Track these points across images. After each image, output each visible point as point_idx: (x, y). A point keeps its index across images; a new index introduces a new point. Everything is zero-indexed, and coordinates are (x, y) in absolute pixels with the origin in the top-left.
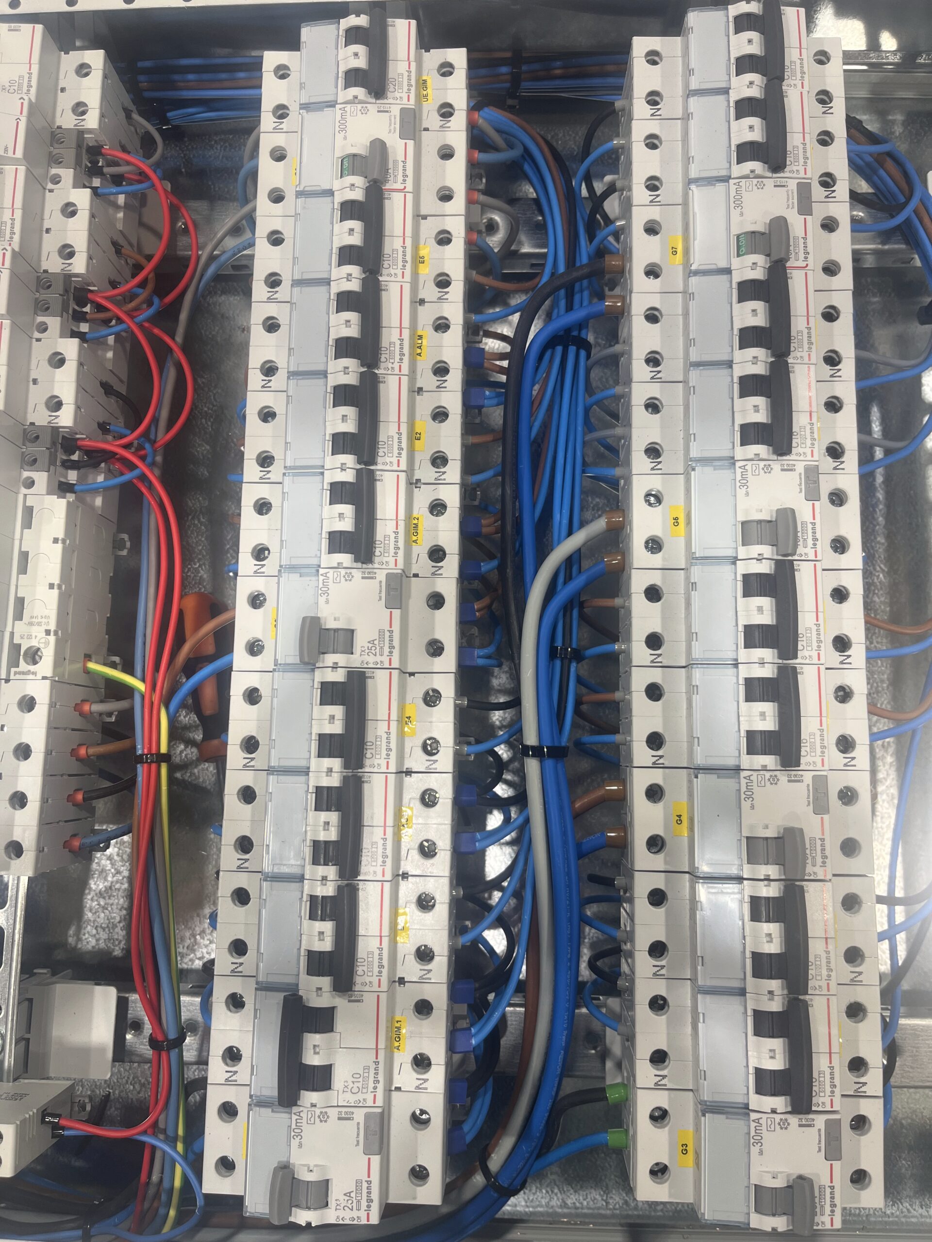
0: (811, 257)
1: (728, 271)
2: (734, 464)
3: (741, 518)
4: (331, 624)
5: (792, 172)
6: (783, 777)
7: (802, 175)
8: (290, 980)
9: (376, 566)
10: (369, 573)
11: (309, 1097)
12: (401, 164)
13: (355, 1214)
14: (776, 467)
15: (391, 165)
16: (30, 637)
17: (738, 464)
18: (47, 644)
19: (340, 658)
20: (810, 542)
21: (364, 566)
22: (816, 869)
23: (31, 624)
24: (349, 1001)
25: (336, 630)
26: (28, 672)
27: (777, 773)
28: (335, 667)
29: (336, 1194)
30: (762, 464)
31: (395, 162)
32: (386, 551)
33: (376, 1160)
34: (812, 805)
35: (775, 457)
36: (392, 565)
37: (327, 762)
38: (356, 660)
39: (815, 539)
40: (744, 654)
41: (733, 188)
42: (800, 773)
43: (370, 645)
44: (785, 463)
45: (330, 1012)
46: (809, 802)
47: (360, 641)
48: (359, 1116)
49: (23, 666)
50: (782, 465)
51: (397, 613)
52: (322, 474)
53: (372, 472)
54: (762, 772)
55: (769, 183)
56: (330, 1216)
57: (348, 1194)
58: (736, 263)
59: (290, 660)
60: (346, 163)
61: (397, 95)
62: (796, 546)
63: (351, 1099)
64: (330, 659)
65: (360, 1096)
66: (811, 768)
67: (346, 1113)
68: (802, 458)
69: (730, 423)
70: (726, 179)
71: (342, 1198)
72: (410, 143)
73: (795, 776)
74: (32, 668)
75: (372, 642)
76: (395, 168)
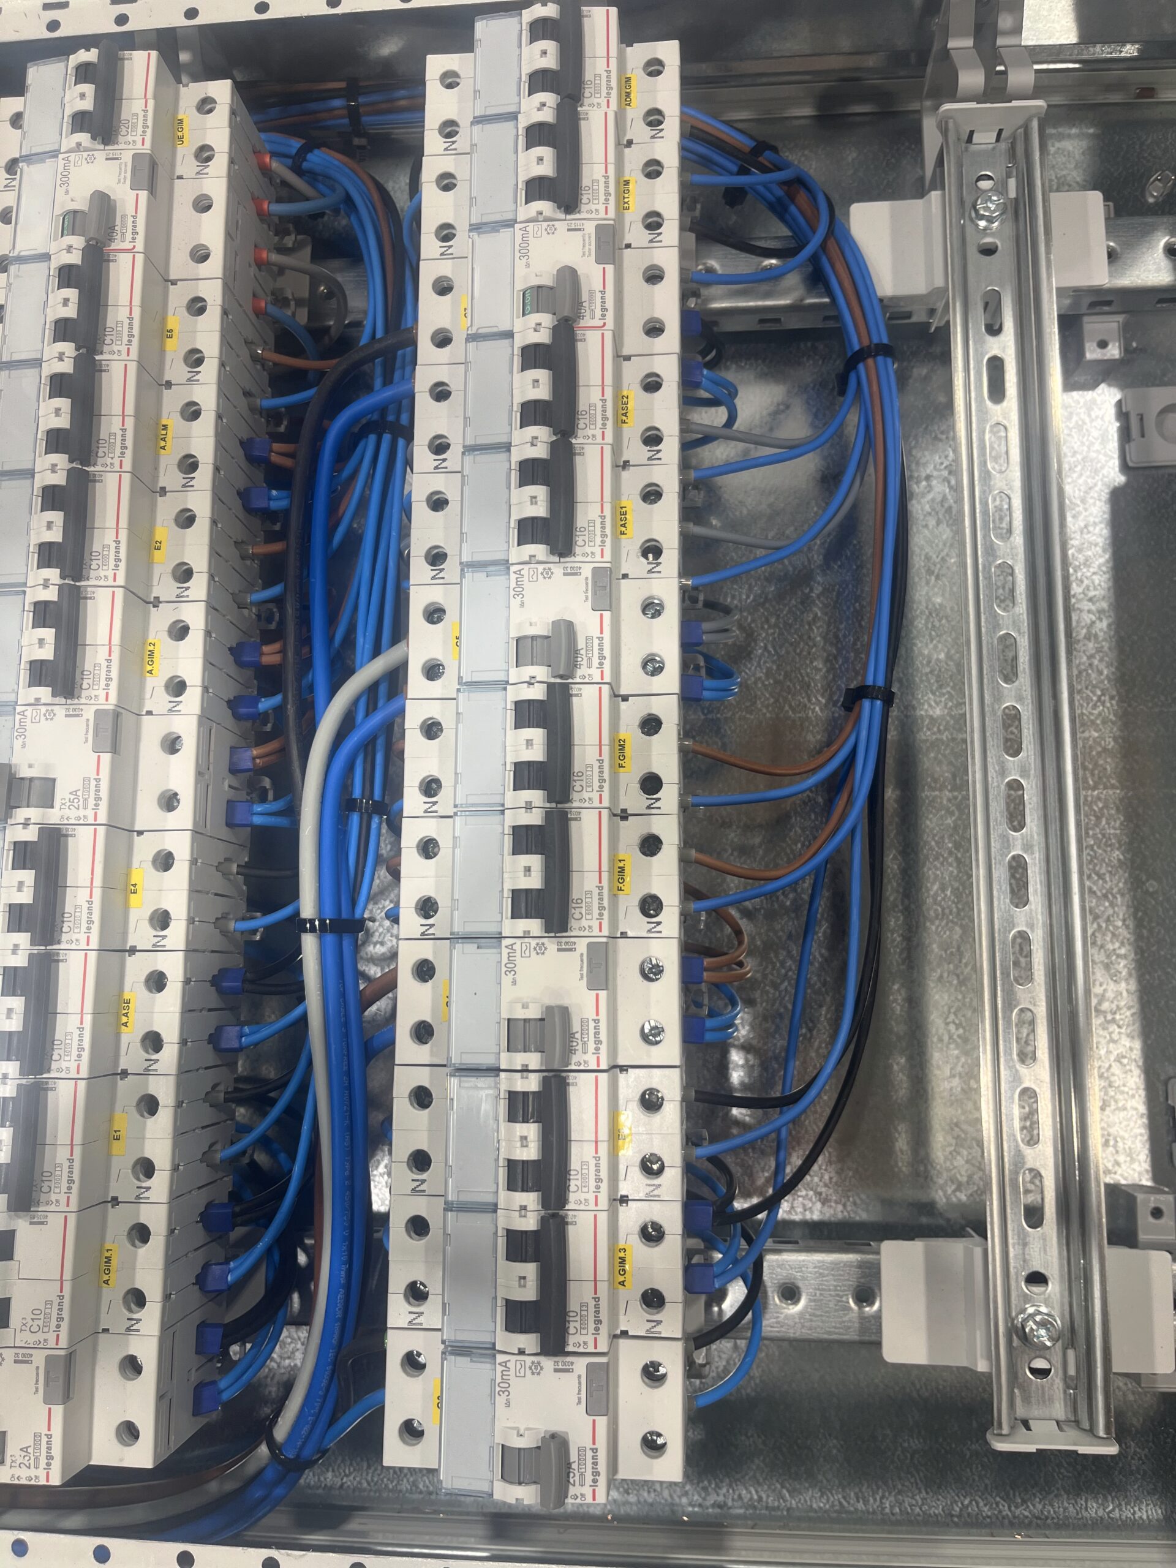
0: (609, 315)
1: (509, 334)
2: (508, 568)
3: (514, 634)
4: (25, 772)
5: (590, 212)
6: (551, 945)
7: (600, 214)
9: (83, 701)
10: (74, 710)
12: (130, 220)
13: (34, 1472)
14: (558, 570)
15: (118, 221)
17: (513, 569)
19: (32, 813)
20: (595, 661)
21: (69, 701)
22: (586, 1057)
24: (31, 1223)
25: (31, 779)
27: (545, 940)
28: (28, 823)
29: (11, 1447)
30: (541, 567)
31: (124, 216)
32: (95, 683)
33: (59, 1413)
34: (585, 978)
35: (556, 559)
36: (102, 699)
37: (15, 938)
38: (54, 815)
39: (601, 657)
40: (512, 797)
41: (519, 234)
42: (572, 940)
43: (72, 797)
44: (569, 565)
45: (8, 1237)
46: (582, 975)
47: (62, 792)
48: (39, 1358)
50: (565, 568)
51: (106, 757)
52: (24, 592)
53: (84, 589)
54: (526, 940)
55: (561, 226)
57: (25, 1449)
58: (519, 323)
60: (65, 221)
61: (130, 138)
62: (575, 665)
63: (31, 1339)
64: (21, 814)
65: (40, 1336)
66: (586, 933)
67: (24, 1355)
68: (589, 559)
69: (506, 520)
70: (511, 224)
71: (19, 1454)
72: (143, 194)
73: (567, 943)
75: (75, 793)
76: (124, 225)
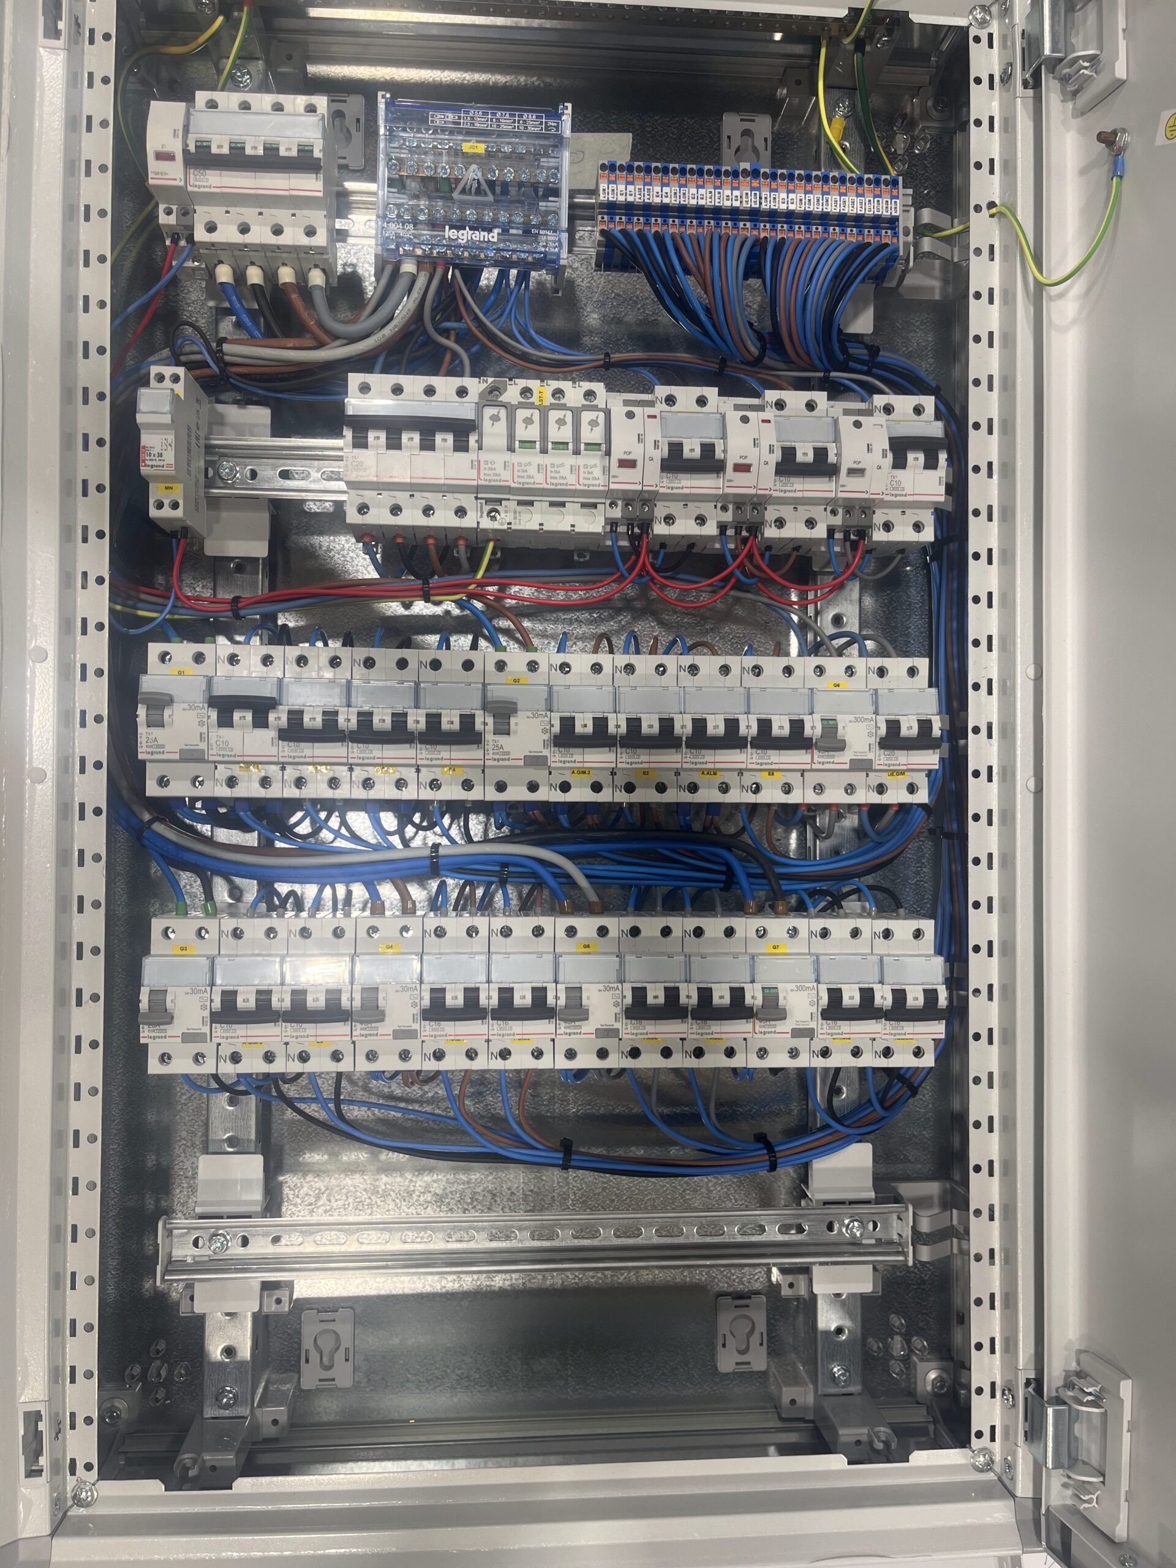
0: (762, 1036)
1: (753, 981)
2: (620, 983)
3: (584, 986)
4: (513, 720)
5: (822, 1025)
6: (416, 1011)
7: (820, 1031)
8: (284, 702)
9: (552, 749)
10: (547, 745)
11: (214, 714)
12: (831, 760)
13: (144, 744)
14: (618, 1010)
15: (830, 753)
16: (506, 512)
17: (620, 985)
18: (502, 524)
19: (490, 727)
20: (568, 1031)
21: (552, 741)
22: (358, 1030)
23: (515, 512)
24: (273, 738)
25: (509, 724)
26: (482, 513)
27: (419, 1008)
28: (485, 724)
29: (156, 732)
30: (620, 1000)
31: (833, 757)
32: (563, 755)
33: (177, 757)
35: (624, 1010)
36: (553, 759)
37: (423, 720)
38: (489, 737)
39: (570, 1034)
40: (495, 987)
41: (811, 985)
42: (419, 1022)
43: (499, 746)
44: (621, 1016)
45: (266, 725)
46: (400, 1027)
47: (502, 740)
48: (203, 746)
49: (486, 508)
50: (619, 1014)
51: (521, 763)
52: (613, 712)
53: (615, 745)
54: (419, 997)
55: (814, 1009)
56: (142, 730)
57: (156, 740)
58: (758, 986)
59: (489, 694)
60: (831, 722)
61: (882, 757)
62: (566, 1021)
63: (213, 741)
64: (490, 720)
65: (214, 746)
66: (422, 1029)
67: (205, 738)
68: (624, 1027)
69: (647, 981)
70: (818, 981)
71: (153, 737)
72: (847, 767)
73: (417, 1019)
74: (485, 514)
75: (502, 747)
76: (829, 757)
